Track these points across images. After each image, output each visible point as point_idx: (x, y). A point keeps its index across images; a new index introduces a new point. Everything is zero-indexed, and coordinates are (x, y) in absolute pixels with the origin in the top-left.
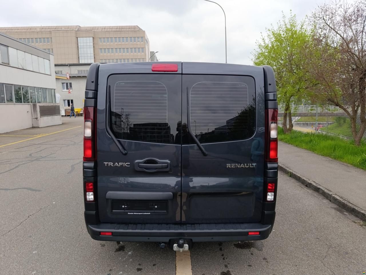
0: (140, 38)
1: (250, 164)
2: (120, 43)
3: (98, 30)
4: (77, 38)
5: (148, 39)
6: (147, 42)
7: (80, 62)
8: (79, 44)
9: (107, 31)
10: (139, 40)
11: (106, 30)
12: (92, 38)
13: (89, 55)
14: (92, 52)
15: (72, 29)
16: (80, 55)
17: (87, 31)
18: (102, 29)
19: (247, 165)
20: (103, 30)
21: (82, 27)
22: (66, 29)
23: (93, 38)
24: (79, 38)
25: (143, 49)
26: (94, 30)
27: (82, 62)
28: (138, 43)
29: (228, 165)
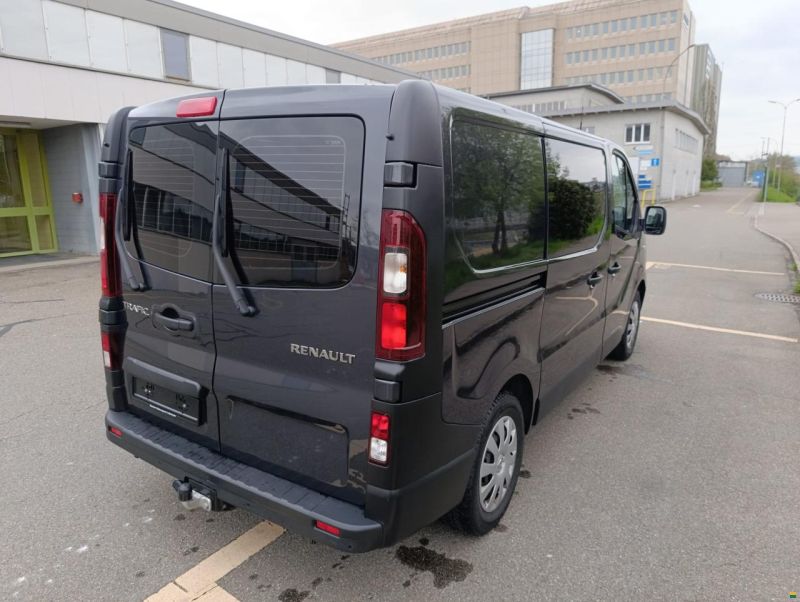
0: (669, 14)
1: (342, 354)
2: (614, 34)
3: (568, 10)
4: (520, 34)
5: (691, 13)
6: (689, 20)
7: (523, 88)
8: (523, 49)
9: (587, 10)
10: (665, 19)
11: (585, 7)
12: (550, 32)
13: (542, 70)
14: (549, 63)
15: (510, 17)
16: (523, 73)
17: (543, 16)
18: (577, 6)
19: (334, 355)
20: (579, 8)
21: (534, 9)
22: (501, 19)
23: (555, 30)
24: (523, 35)
25: (673, 42)
26: (558, 12)
27: (525, 86)
28: (663, 27)
29: (294, 347)
